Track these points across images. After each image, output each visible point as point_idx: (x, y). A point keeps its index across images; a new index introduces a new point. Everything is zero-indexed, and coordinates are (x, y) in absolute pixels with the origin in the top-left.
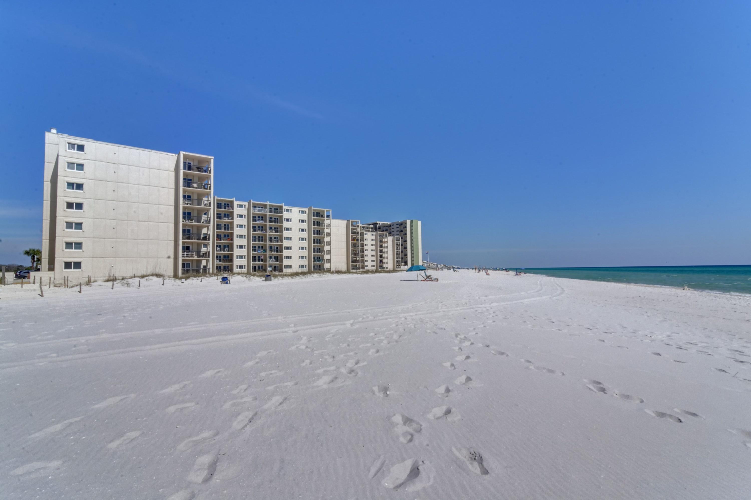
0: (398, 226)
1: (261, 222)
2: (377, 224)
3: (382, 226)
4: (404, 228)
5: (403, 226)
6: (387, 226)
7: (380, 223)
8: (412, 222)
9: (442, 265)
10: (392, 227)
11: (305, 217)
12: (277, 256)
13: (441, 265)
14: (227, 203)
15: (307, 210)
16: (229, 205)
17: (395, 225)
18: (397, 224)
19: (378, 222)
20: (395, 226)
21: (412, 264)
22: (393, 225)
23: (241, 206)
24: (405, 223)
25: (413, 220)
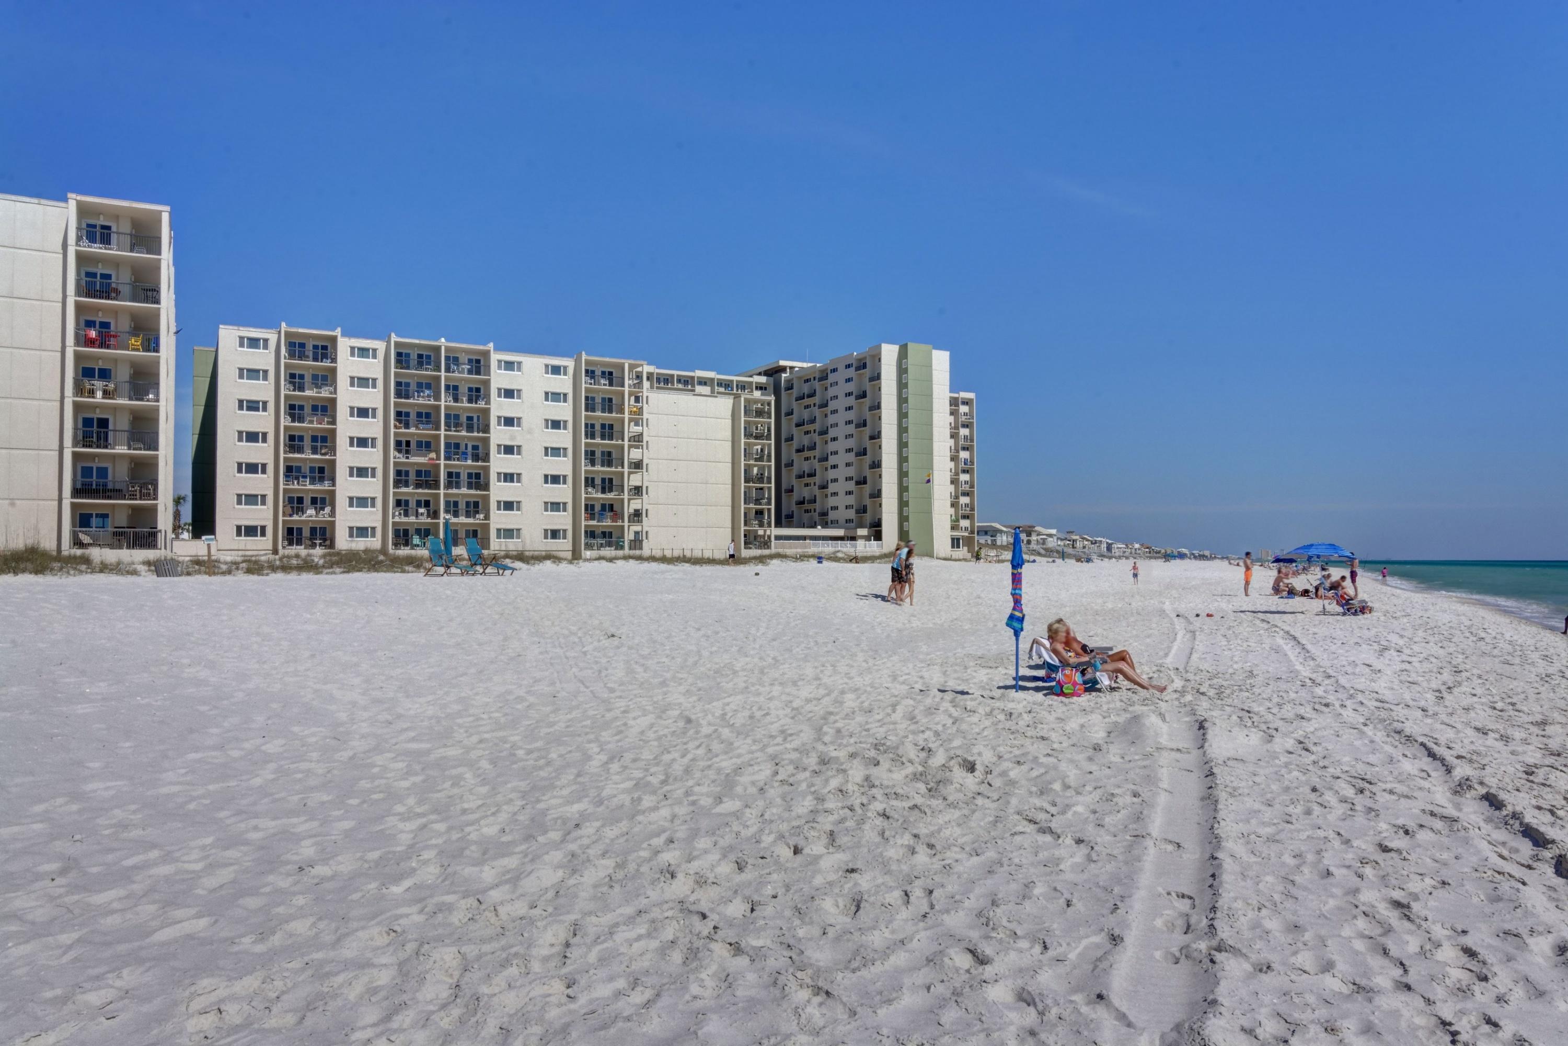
0: (851, 372)
1: (422, 400)
2: (783, 369)
3: (800, 378)
4: (870, 380)
5: (867, 372)
6: (815, 379)
7: (792, 368)
8: (903, 354)
10: (832, 378)
11: (564, 384)
12: (476, 500)
14: (320, 344)
15: (570, 363)
16: (325, 350)
17: (841, 368)
18: (848, 366)
19: (782, 363)
20: (842, 375)
22: (834, 370)
23: (363, 352)
24: (873, 357)
25: (911, 346)
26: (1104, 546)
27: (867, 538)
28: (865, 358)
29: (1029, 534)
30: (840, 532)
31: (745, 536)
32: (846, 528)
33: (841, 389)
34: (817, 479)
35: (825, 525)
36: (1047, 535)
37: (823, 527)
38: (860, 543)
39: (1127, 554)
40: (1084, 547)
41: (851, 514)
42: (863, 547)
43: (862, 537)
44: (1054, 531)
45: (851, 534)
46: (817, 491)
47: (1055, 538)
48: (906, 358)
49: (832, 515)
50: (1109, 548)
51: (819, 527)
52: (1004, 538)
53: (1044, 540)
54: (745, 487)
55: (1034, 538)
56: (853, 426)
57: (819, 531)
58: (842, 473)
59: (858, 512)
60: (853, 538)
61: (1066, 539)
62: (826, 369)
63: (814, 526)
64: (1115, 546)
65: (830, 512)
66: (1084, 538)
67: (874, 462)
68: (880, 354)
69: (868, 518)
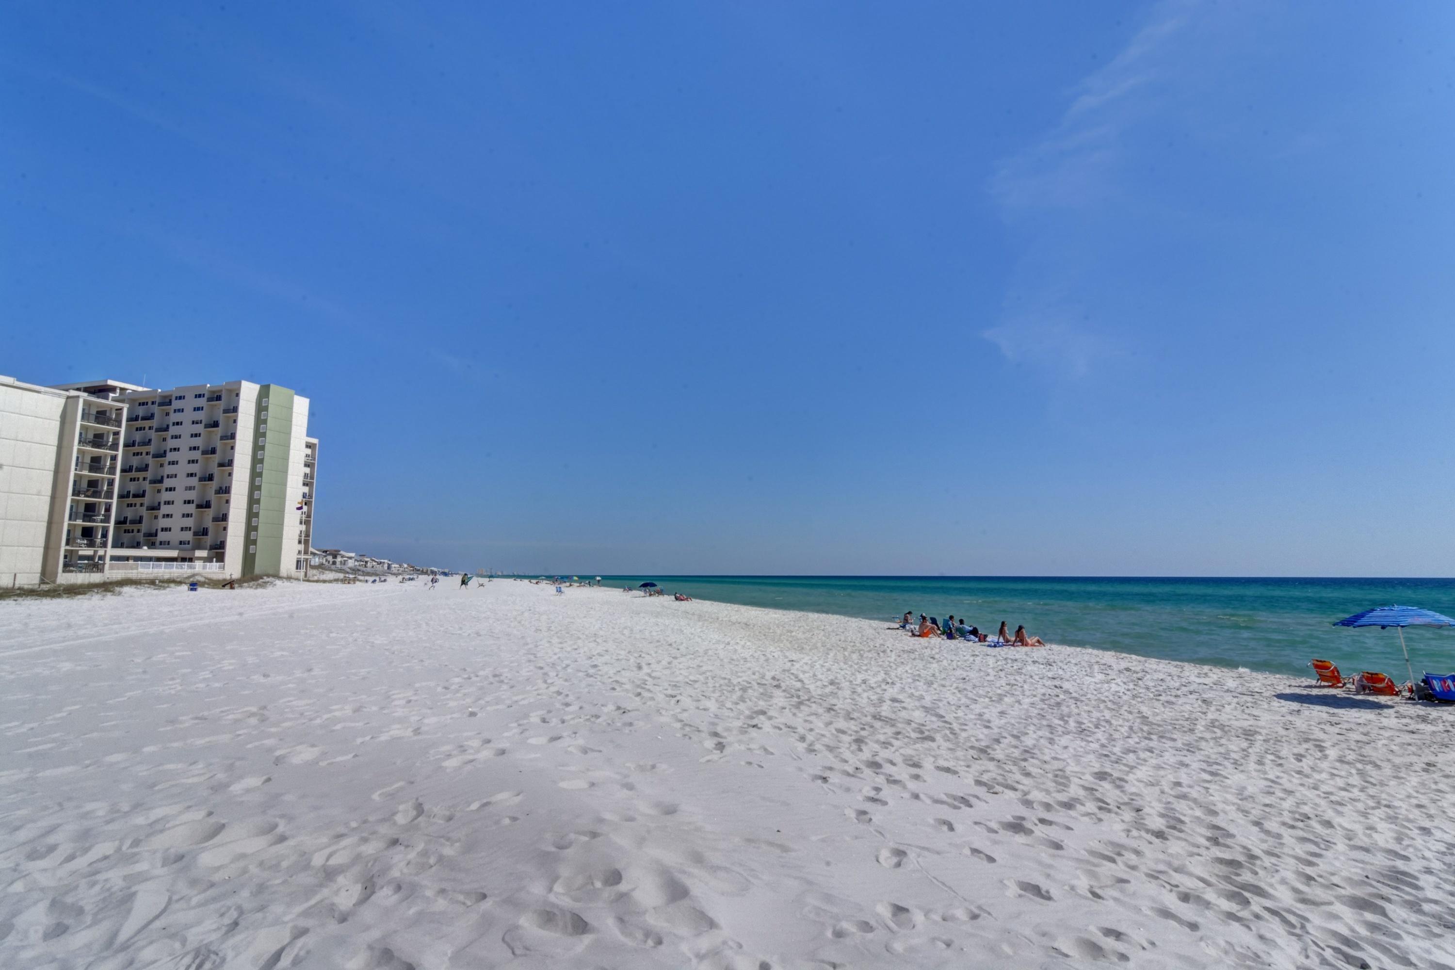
0: (202, 402)
2: (111, 389)
3: (133, 400)
4: (226, 411)
5: (222, 405)
6: (153, 403)
7: (122, 389)
8: (264, 393)
9: (406, 566)
10: (176, 404)
13: (401, 566)
17: (190, 397)
18: (199, 396)
19: (111, 382)
20: (190, 403)
21: (249, 560)
22: (180, 398)
24: (230, 391)
25: (273, 387)
26: (386, 566)
27: (209, 560)
28: (221, 391)
29: (335, 557)
30: (174, 553)
31: (65, 557)
32: (180, 550)
33: (188, 416)
34: (146, 500)
35: (152, 545)
36: (348, 557)
37: (149, 548)
38: (198, 564)
39: (400, 572)
40: (373, 567)
41: (188, 536)
42: (203, 568)
43: (199, 558)
44: (353, 555)
45: (187, 555)
46: (143, 512)
47: (353, 560)
48: (268, 397)
49: (162, 536)
50: (389, 567)
51: (145, 548)
52: (317, 559)
53: (345, 561)
54: (72, 500)
55: (339, 559)
56: (199, 452)
57: (145, 552)
58: (179, 496)
59: (196, 534)
60: (191, 560)
61: (361, 561)
62: (171, 396)
63: (138, 545)
64: (393, 566)
65: (160, 534)
66: (373, 560)
67: (221, 488)
68: (239, 389)
69: (209, 540)
